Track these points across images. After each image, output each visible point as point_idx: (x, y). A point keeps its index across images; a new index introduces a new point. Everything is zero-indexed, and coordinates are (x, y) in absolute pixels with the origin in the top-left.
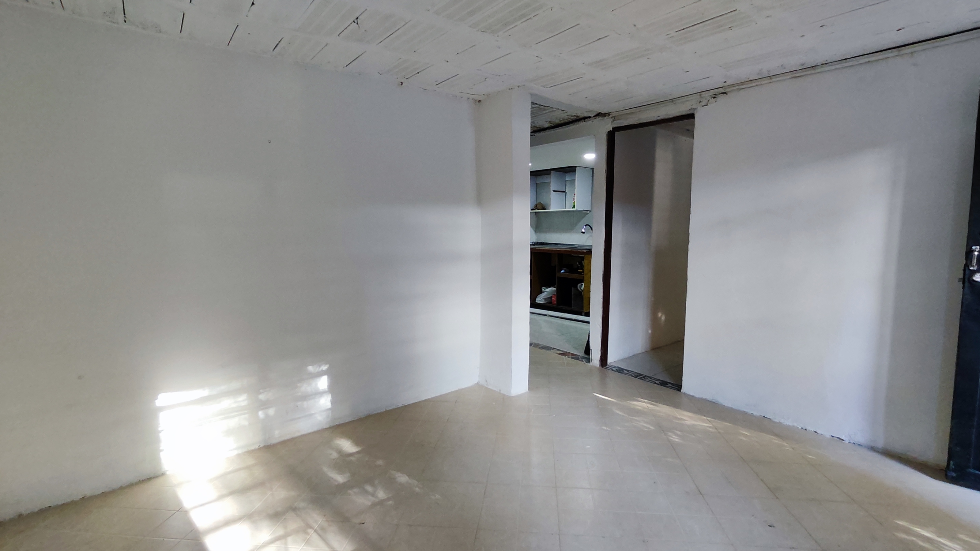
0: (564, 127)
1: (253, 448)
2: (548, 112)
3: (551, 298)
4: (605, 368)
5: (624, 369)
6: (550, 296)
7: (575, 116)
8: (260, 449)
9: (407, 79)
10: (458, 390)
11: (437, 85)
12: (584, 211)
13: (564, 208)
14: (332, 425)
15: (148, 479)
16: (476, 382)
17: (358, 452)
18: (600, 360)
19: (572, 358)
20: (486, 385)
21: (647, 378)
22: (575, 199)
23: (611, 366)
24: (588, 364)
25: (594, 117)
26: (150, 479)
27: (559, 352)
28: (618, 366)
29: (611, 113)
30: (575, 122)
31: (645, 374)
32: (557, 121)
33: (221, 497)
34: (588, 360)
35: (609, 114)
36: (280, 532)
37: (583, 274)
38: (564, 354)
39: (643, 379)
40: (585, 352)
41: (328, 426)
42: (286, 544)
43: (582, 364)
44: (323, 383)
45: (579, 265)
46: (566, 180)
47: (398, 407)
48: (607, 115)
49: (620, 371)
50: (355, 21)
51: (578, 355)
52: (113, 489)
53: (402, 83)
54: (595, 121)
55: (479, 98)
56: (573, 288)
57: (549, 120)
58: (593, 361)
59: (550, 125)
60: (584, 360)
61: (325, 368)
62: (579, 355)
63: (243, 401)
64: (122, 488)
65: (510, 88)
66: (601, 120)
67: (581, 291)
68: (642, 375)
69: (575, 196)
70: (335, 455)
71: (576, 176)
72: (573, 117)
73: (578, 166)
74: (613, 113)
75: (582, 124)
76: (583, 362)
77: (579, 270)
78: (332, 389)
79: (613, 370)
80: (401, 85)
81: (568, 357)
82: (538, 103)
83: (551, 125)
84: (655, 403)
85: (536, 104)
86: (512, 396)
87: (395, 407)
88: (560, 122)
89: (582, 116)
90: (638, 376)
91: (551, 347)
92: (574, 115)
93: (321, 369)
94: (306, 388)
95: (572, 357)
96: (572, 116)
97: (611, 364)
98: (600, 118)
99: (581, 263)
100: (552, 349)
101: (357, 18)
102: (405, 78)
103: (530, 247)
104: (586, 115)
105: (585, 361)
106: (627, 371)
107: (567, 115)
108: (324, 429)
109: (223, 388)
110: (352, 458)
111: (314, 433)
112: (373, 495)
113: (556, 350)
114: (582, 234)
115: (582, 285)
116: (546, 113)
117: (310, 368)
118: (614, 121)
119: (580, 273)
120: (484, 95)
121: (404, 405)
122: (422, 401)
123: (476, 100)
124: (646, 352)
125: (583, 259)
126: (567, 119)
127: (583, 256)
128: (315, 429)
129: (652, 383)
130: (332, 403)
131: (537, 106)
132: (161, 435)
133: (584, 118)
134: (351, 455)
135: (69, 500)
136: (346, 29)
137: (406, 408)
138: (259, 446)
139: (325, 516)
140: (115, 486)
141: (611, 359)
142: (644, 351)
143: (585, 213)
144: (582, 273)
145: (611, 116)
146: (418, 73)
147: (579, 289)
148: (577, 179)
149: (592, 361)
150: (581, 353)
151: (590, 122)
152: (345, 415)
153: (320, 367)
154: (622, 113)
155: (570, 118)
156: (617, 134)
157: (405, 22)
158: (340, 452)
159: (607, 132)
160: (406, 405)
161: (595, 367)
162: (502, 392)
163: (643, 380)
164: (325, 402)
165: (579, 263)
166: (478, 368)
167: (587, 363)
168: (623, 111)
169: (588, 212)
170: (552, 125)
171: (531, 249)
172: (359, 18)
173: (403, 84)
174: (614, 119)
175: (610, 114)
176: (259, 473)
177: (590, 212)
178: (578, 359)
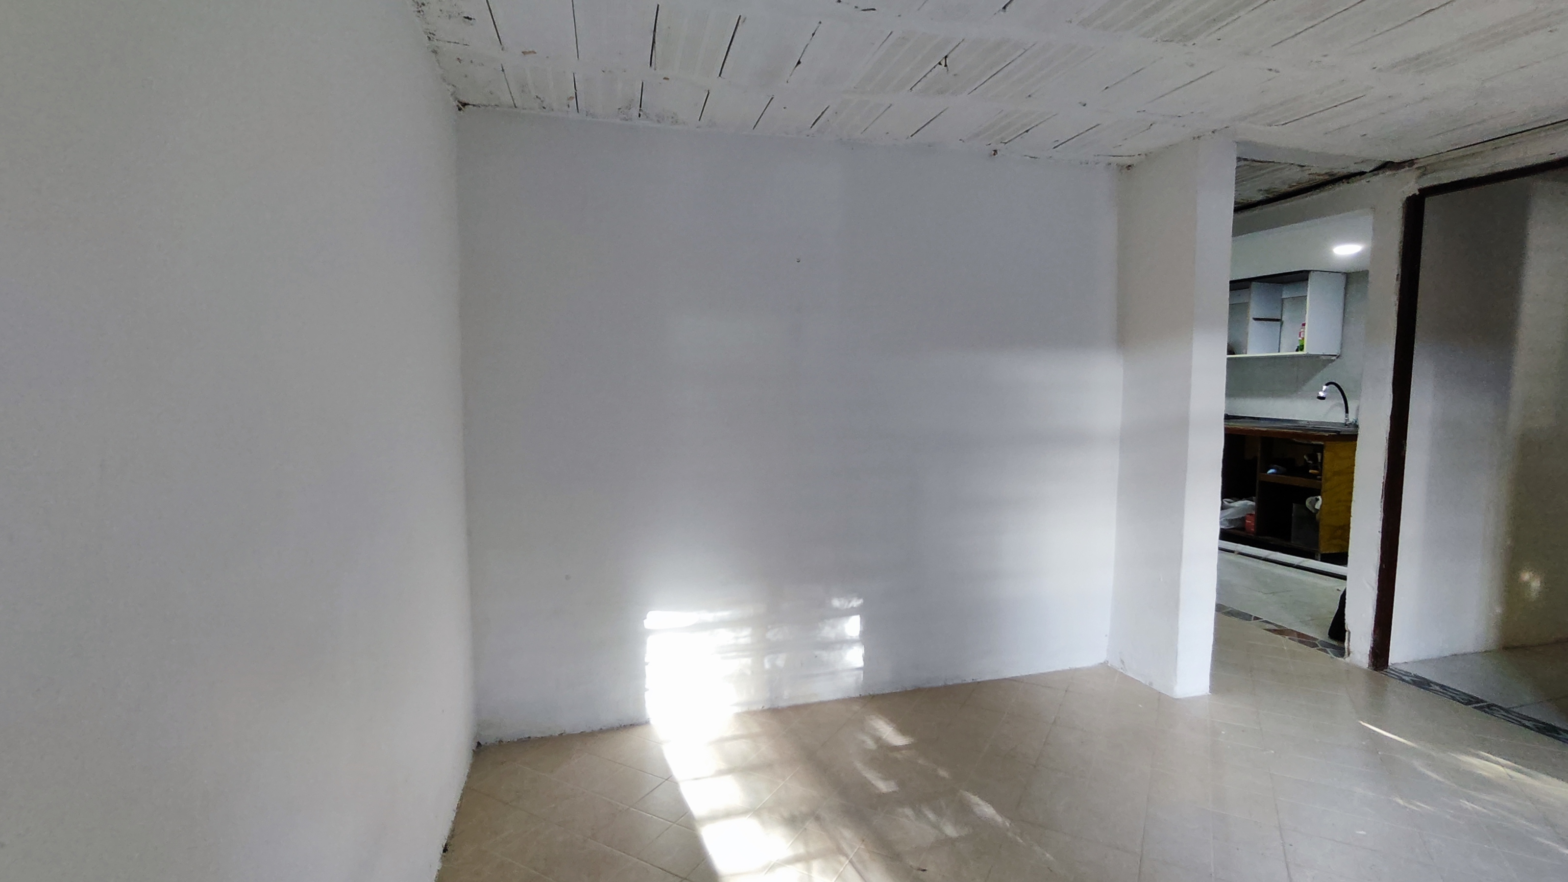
0: (1299, 196)
1: (754, 708)
2: (1268, 173)
3: (1243, 519)
4: (1382, 672)
5: (1431, 682)
6: (1241, 516)
7: (1326, 173)
8: (763, 711)
9: (1006, 143)
10: (1068, 670)
11: (1054, 148)
12: (1323, 356)
13: (1278, 351)
14: (863, 694)
15: (631, 725)
16: (1102, 661)
17: (906, 747)
18: (1369, 655)
19: (1300, 642)
20: (1122, 668)
21: (1499, 711)
22: (1304, 334)
23: (1400, 672)
24: (1340, 659)
25: (1371, 172)
26: (632, 725)
27: (1268, 626)
28: (1415, 673)
29: (1417, 159)
30: (1326, 185)
31: (1489, 701)
32: (1285, 188)
33: (721, 773)
34: (1341, 652)
35: (1411, 163)
36: (801, 850)
37: (1320, 479)
38: (1281, 631)
39: (1487, 710)
40: (1329, 634)
41: (858, 695)
42: (809, 870)
43: (1325, 660)
44: (853, 626)
45: (1309, 460)
46: (1284, 297)
47: (966, 682)
48: (1407, 164)
49: (1422, 683)
50: (941, 63)
51: (1315, 639)
52: (593, 730)
53: (995, 151)
54: (1375, 179)
55: (1128, 161)
56: (1294, 504)
57: (1266, 187)
58: (1351, 655)
59: (1266, 197)
60: (1328, 649)
61: (856, 603)
62: (1318, 639)
63: (745, 637)
64: (601, 731)
65: (1196, 136)
66: (1389, 175)
67: (1313, 511)
68: (1482, 701)
69: (1304, 328)
70: (871, 744)
71: (1309, 289)
72: (1321, 177)
73: (1314, 271)
74: (1421, 160)
75: (1342, 188)
76: (1327, 653)
77: (1310, 471)
78: (867, 637)
79: (1403, 680)
80: (994, 154)
81: (1290, 639)
82: (1248, 158)
83: (1269, 195)
84: (1525, 770)
85: (1245, 160)
86: (1176, 697)
87: (958, 681)
88: (1289, 189)
89: (1345, 171)
90: (1470, 701)
91: (1251, 616)
92: (1324, 172)
93: (850, 605)
94: (828, 632)
95: (1300, 640)
96: (1319, 175)
97: (1396, 667)
98: (1388, 173)
99: (1313, 457)
100: (1253, 618)
101: (946, 57)
102: (1001, 142)
103: (1225, 425)
104: (1353, 169)
105: (1331, 651)
106: (1442, 686)
107: (1310, 174)
108: (851, 698)
109: (725, 614)
110: (898, 755)
111: (837, 701)
112: (935, 826)
113: (1263, 621)
114: (1318, 400)
115: (1318, 500)
116: (1263, 174)
117: (836, 603)
118: (1424, 174)
119: (1314, 476)
120: (1139, 155)
121: (974, 681)
122: (1005, 679)
123: (1122, 166)
124: (1486, 652)
125: (1321, 449)
126: (1306, 182)
127: (1322, 443)
128: (839, 696)
129: (1513, 722)
130: (866, 659)
131: (1246, 163)
132: (647, 667)
133: (1349, 177)
134: (897, 749)
135: (547, 735)
136: (925, 78)
137: (978, 686)
138: (763, 707)
139: (863, 841)
140: (596, 728)
141: (1397, 655)
142: (1481, 649)
143: (1324, 360)
144: (1319, 477)
145: (1416, 166)
146: (1027, 131)
147: (1310, 508)
148: (1310, 295)
149: (1349, 654)
150: (1321, 634)
151: (1364, 182)
152: (885, 682)
153: (850, 602)
154: (1448, 157)
155: (1316, 179)
156: (1430, 203)
157: (1024, 49)
158: (878, 740)
159: (1404, 199)
160: (979, 682)
161: (1360, 669)
162: (1154, 687)
163: (1486, 712)
164: (855, 657)
165: (1308, 456)
166: (1106, 636)
167: (1337, 656)
168: (1449, 153)
169: (1334, 358)
170: (1271, 196)
171: (1226, 429)
172: (949, 56)
173: (998, 152)
174: (1424, 171)
175: (1415, 161)
176: (766, 749)
177: (1337, 358)
178: (1314, 646)
